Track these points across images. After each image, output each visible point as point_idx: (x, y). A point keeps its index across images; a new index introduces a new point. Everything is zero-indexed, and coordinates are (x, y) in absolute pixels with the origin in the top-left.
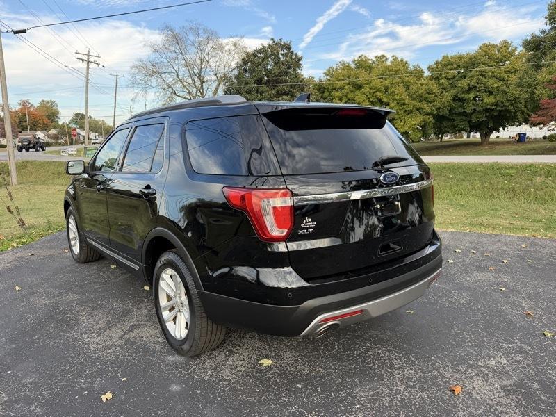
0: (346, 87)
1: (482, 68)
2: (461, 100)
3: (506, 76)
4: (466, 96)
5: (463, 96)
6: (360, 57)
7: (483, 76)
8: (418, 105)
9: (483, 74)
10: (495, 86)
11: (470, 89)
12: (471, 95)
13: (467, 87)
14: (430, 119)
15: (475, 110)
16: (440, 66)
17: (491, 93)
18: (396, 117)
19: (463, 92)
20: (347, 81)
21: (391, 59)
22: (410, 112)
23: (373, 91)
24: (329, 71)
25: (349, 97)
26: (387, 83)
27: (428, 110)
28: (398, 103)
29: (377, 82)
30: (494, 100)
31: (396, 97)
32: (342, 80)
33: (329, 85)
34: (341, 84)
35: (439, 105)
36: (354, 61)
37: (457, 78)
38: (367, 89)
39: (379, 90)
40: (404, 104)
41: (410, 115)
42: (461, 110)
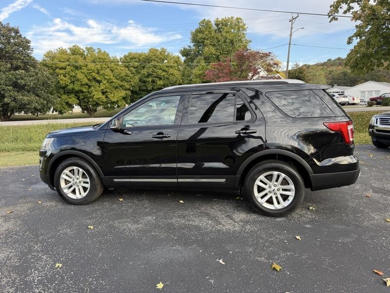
0: (68, 67)
1: (153, 63)
2: (145, 82)
3: (167, 69)
4: (147, 80)
5: (145, 79)
6: (74, 46)
7: (155, 68)
8: (121, 83)
9: (155, 67)
10: (162, 74)
11: (149, 75)
12: (150, 79)
13: (147, 74)
14: (129, 93)
15: (153, 88)
16: (128, 59)
17: (160, 79)
18: (108, 90)
19: (145, 77)
20: (68, 63)
21: (97, 51)
22: (117, 88)
23: (90, 72)
24: (48, 53)
25: (71, 74)
26: (99, 67)
27: (128, 87)
28: (108, 81)
29: (91, 66)
30: (163, 83)
31: (106, 77)
32: (64, 62)
33: (53, 64)
34: (63, 65)
35: (133, 84)
36: (70, 49)
37: (139, 68)
38: (85, 70)
39: (93, 71)
40: (112, 82)
41: (116, 90)
42: (144, 88)
